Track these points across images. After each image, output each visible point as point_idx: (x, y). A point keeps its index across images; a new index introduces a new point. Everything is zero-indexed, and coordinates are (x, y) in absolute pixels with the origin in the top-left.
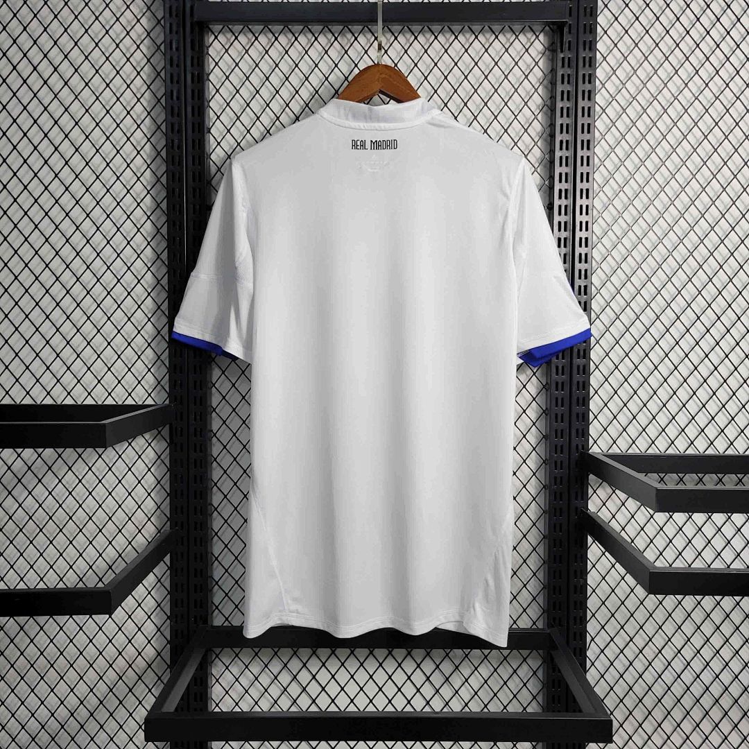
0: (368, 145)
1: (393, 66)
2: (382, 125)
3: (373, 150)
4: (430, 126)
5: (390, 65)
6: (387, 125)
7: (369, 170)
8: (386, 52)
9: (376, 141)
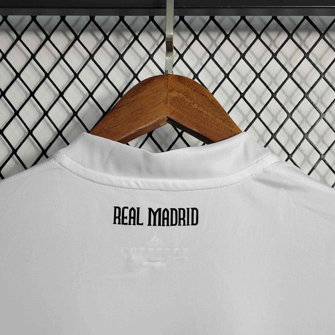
0: (144, 217)
1: (191, 76)
2: (170, 182)
3: (152, 227)
4: (258, 184)
5: (186, 76)
6: (179, 182)
7: (145, 263)
8: (181, 57)
9: (159, 210)
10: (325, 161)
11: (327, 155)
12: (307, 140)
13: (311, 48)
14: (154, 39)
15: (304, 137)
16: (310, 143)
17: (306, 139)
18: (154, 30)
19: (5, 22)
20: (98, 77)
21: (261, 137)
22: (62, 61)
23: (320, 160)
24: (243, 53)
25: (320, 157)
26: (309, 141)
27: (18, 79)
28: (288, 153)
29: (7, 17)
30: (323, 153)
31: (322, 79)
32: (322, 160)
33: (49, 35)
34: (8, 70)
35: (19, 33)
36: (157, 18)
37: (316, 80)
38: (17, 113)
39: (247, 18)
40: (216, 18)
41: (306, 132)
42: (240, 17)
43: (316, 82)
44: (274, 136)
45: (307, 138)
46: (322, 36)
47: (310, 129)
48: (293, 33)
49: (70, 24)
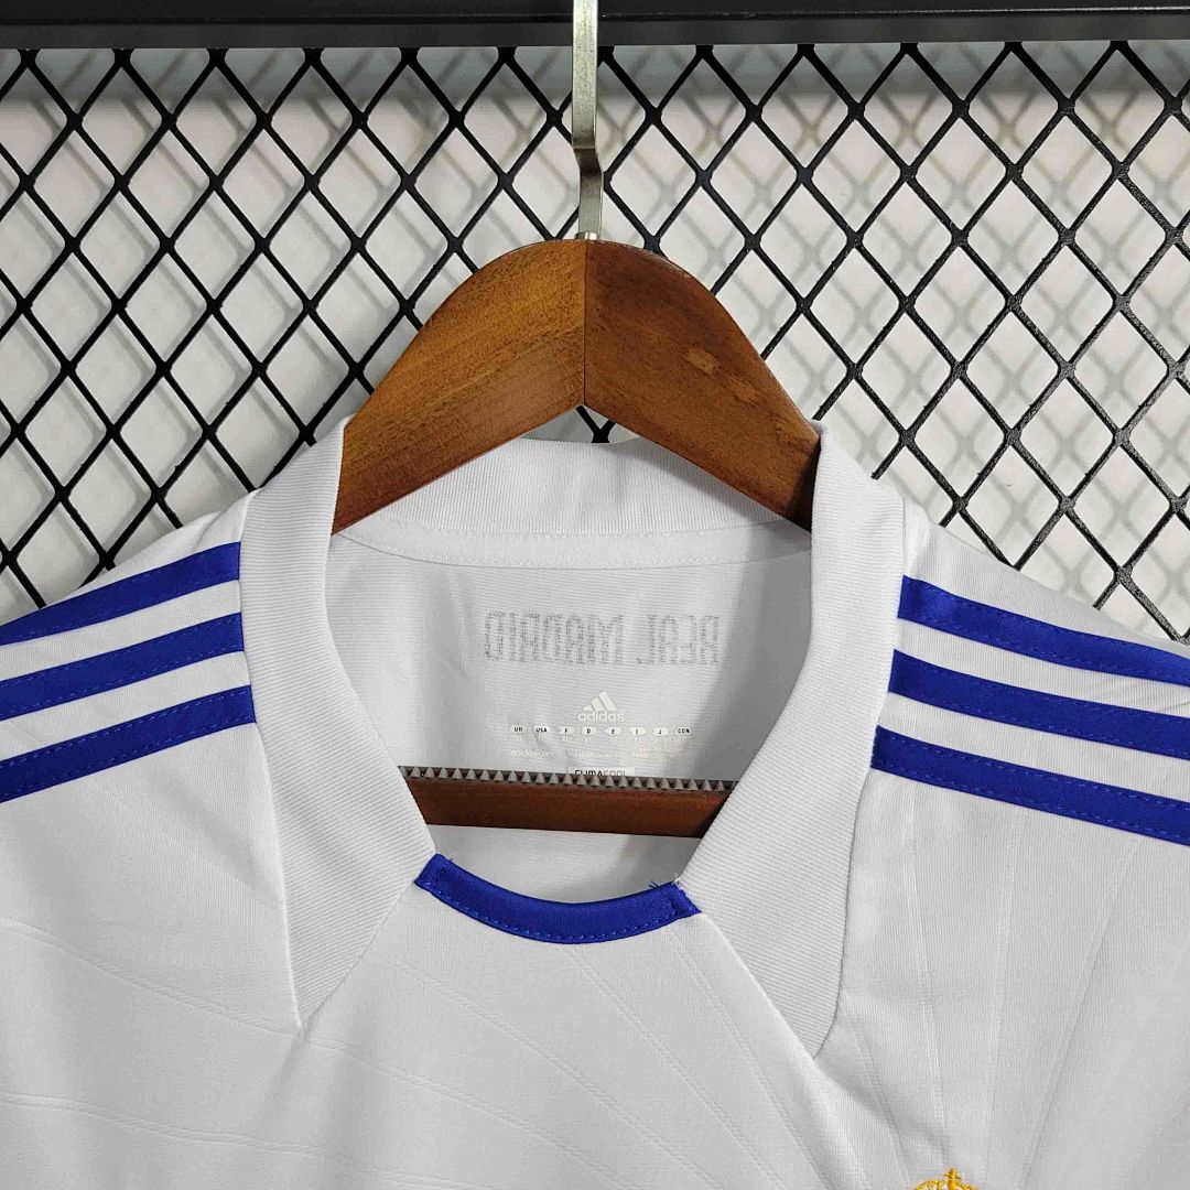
10: (1074, 519)
11: (1080, 500)
12: (1016, 449)
13: (1030, 148)
14: (518, 125)
15: (1005, 441)
16: (1026, 459)
17: (1013, 446)
18: (516, 95)
19: (27, 70)
20: (334, 248)
21: (868, 442)
22: (214, 198)
23: (1057, 514)
24: (805, 166)
25: (1059, 507)
26: (1021, 454)
27: (72, 257)
28: (952, 494)
29: (34, 53)
30: (1067, 491)
31: (1065, 250)
32: (1064, 516)
33: (172, 112)
34: (39, 227)
35: (75, 107)
36: (526, 55)
37: (1046, 254)
38: (68, 368)
39: (821, 50)
40: (720, 51)
41: (1011, 423)
42: (796, 46)
43: (1044, 260)
44: (906, 438)
45: (1017, 445)
46: (1065, 108)
47: (1026, 414)
48: (970, 98)
49: (243, 76)
